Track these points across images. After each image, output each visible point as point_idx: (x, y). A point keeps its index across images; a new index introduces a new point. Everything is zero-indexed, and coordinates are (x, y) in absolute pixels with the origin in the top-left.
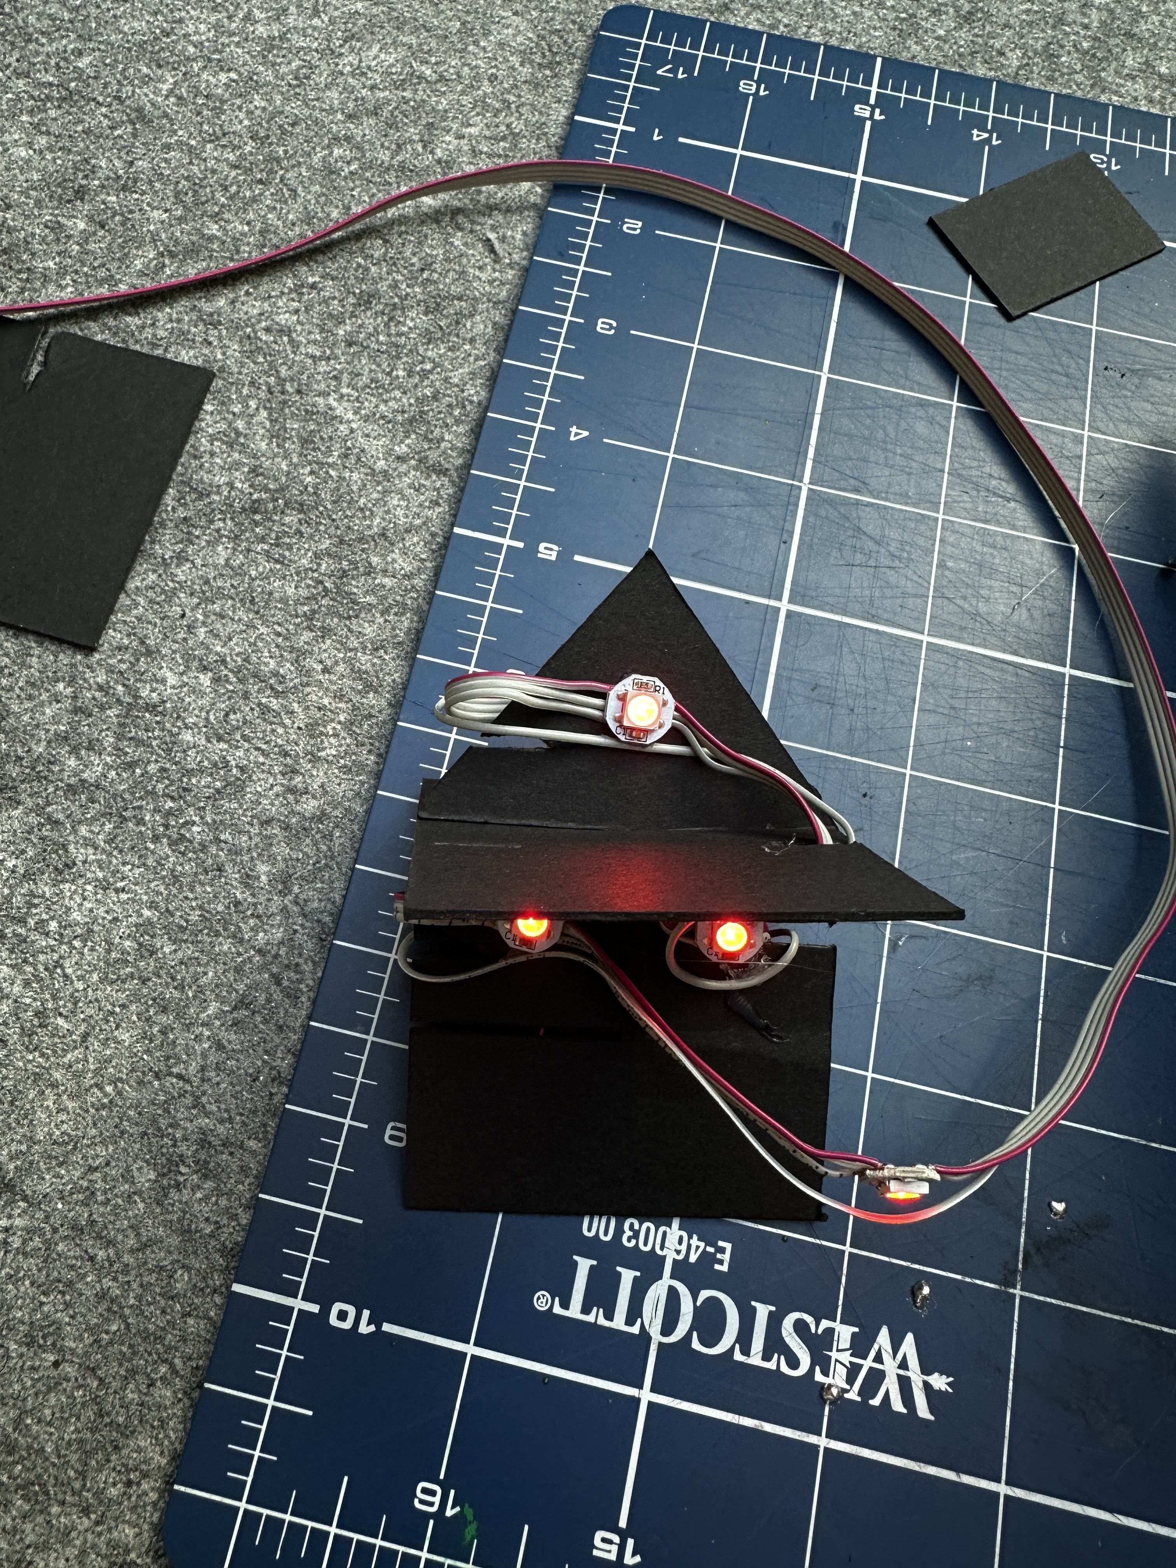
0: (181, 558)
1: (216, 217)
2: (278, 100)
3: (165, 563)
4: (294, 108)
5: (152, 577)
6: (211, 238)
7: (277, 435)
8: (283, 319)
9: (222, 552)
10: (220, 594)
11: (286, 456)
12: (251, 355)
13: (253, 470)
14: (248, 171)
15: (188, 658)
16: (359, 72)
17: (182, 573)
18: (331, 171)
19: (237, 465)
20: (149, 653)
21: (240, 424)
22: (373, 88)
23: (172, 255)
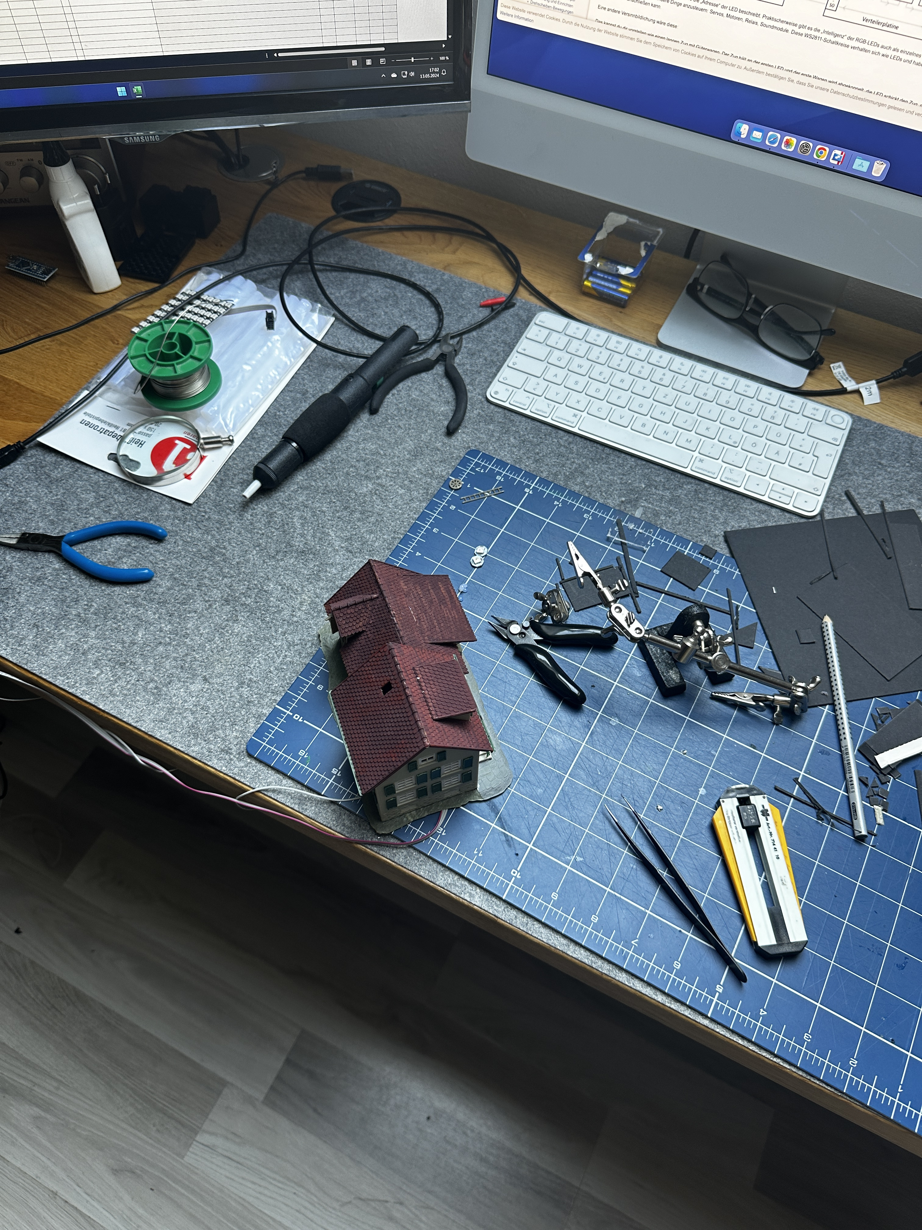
0: (282, 560)
1: (315, 481)
2: (340, 453)
3: (278, 560)
4: (344, 456)
5: (274, 563)
6: (312, 486)
7: (314, 536)
8: (324, 509)
9: (292, 560)
10: (289, 569)
11: (315, 541)
12: (313, 516)
13: (305, 543)
14: (327, 470)
15: (277, 582)
16: (364, 449)
17: (281, 563)
18: (348, 474)
19: (302, 541)
20: (268, 579)
21: (305, 532)
22: (366, 454)
23: (301, 488)
